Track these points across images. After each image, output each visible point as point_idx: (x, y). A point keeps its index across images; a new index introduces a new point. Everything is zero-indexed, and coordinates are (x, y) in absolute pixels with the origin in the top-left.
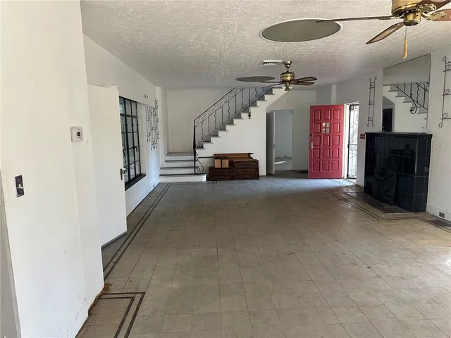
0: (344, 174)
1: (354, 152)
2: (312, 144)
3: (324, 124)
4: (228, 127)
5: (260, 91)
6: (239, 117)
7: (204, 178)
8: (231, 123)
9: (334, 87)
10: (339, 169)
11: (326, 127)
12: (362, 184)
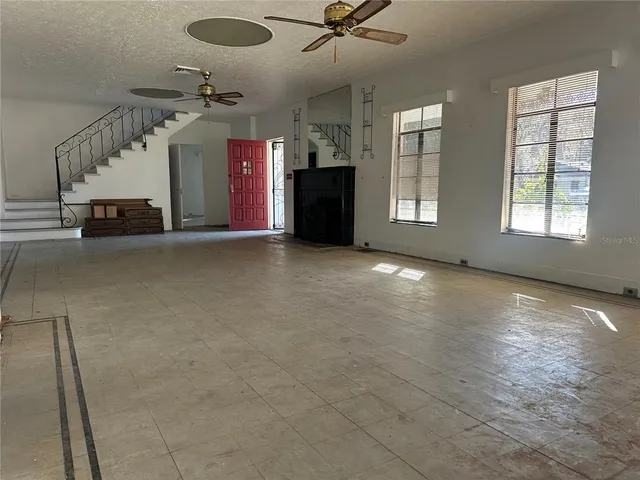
0: (271, 224)
1: (280, 198)
2: (232, 187)
3: (245, 164)
4: (112, 161)
5: (157, 116)
6: (128, 146)
7: (78, 233)
8: (116, 154)
9: (253, 120)
10: (265, 219)
11: (247, 167)
12: (292, 231)
